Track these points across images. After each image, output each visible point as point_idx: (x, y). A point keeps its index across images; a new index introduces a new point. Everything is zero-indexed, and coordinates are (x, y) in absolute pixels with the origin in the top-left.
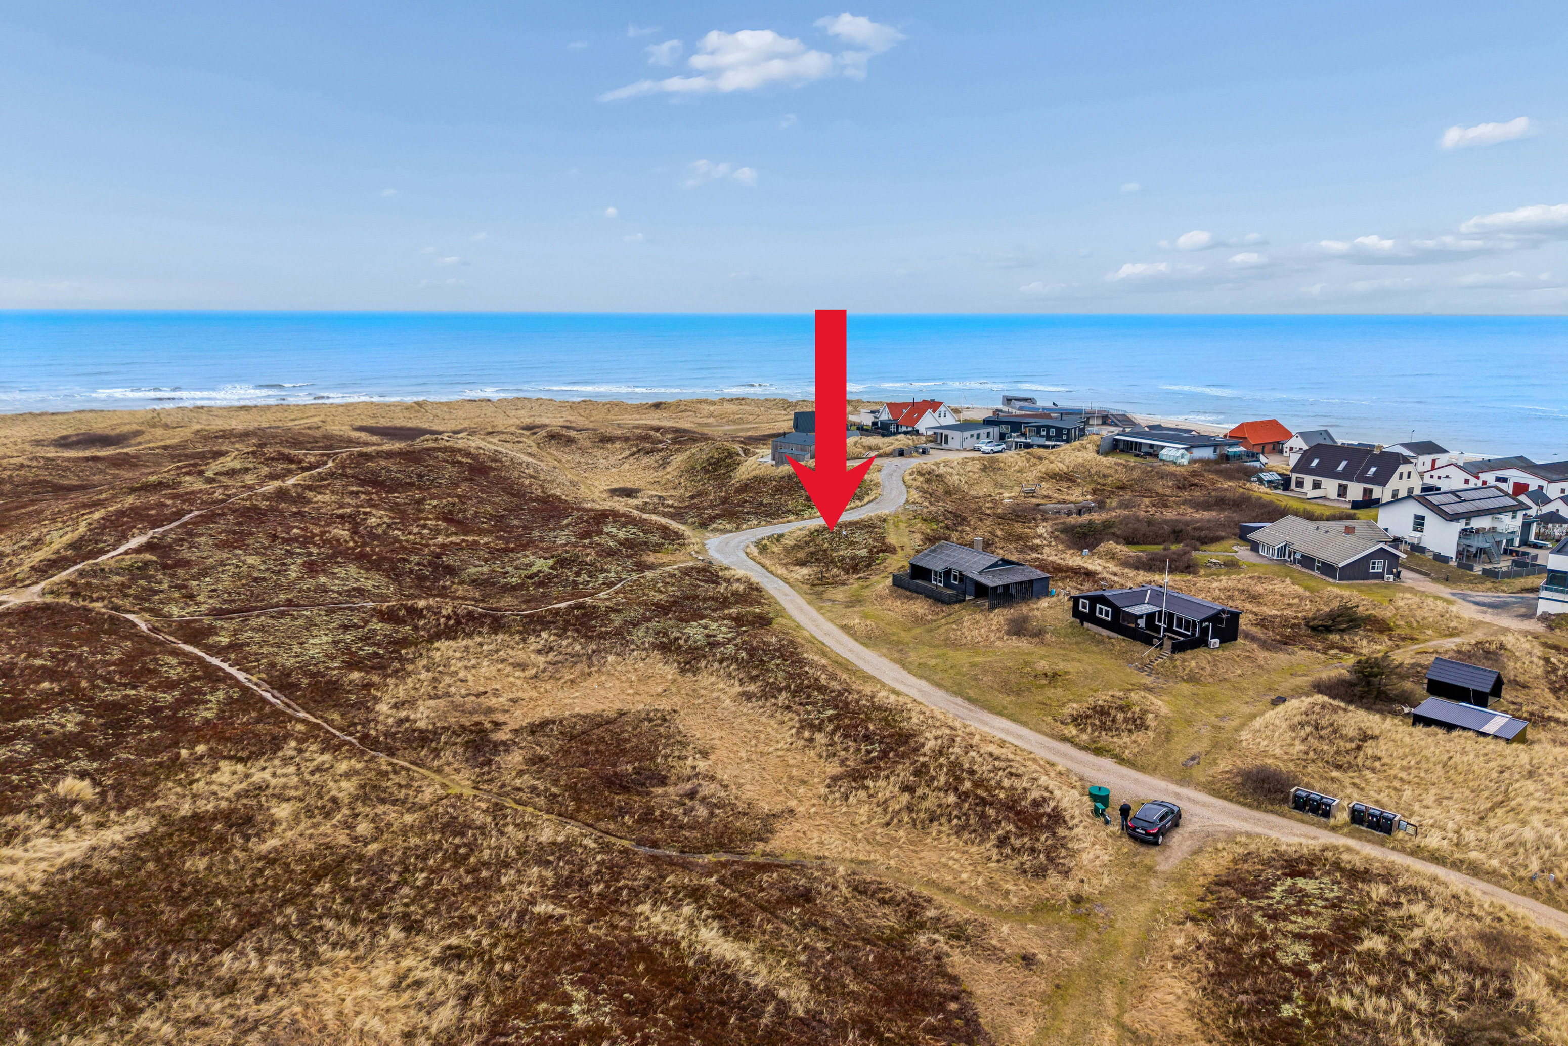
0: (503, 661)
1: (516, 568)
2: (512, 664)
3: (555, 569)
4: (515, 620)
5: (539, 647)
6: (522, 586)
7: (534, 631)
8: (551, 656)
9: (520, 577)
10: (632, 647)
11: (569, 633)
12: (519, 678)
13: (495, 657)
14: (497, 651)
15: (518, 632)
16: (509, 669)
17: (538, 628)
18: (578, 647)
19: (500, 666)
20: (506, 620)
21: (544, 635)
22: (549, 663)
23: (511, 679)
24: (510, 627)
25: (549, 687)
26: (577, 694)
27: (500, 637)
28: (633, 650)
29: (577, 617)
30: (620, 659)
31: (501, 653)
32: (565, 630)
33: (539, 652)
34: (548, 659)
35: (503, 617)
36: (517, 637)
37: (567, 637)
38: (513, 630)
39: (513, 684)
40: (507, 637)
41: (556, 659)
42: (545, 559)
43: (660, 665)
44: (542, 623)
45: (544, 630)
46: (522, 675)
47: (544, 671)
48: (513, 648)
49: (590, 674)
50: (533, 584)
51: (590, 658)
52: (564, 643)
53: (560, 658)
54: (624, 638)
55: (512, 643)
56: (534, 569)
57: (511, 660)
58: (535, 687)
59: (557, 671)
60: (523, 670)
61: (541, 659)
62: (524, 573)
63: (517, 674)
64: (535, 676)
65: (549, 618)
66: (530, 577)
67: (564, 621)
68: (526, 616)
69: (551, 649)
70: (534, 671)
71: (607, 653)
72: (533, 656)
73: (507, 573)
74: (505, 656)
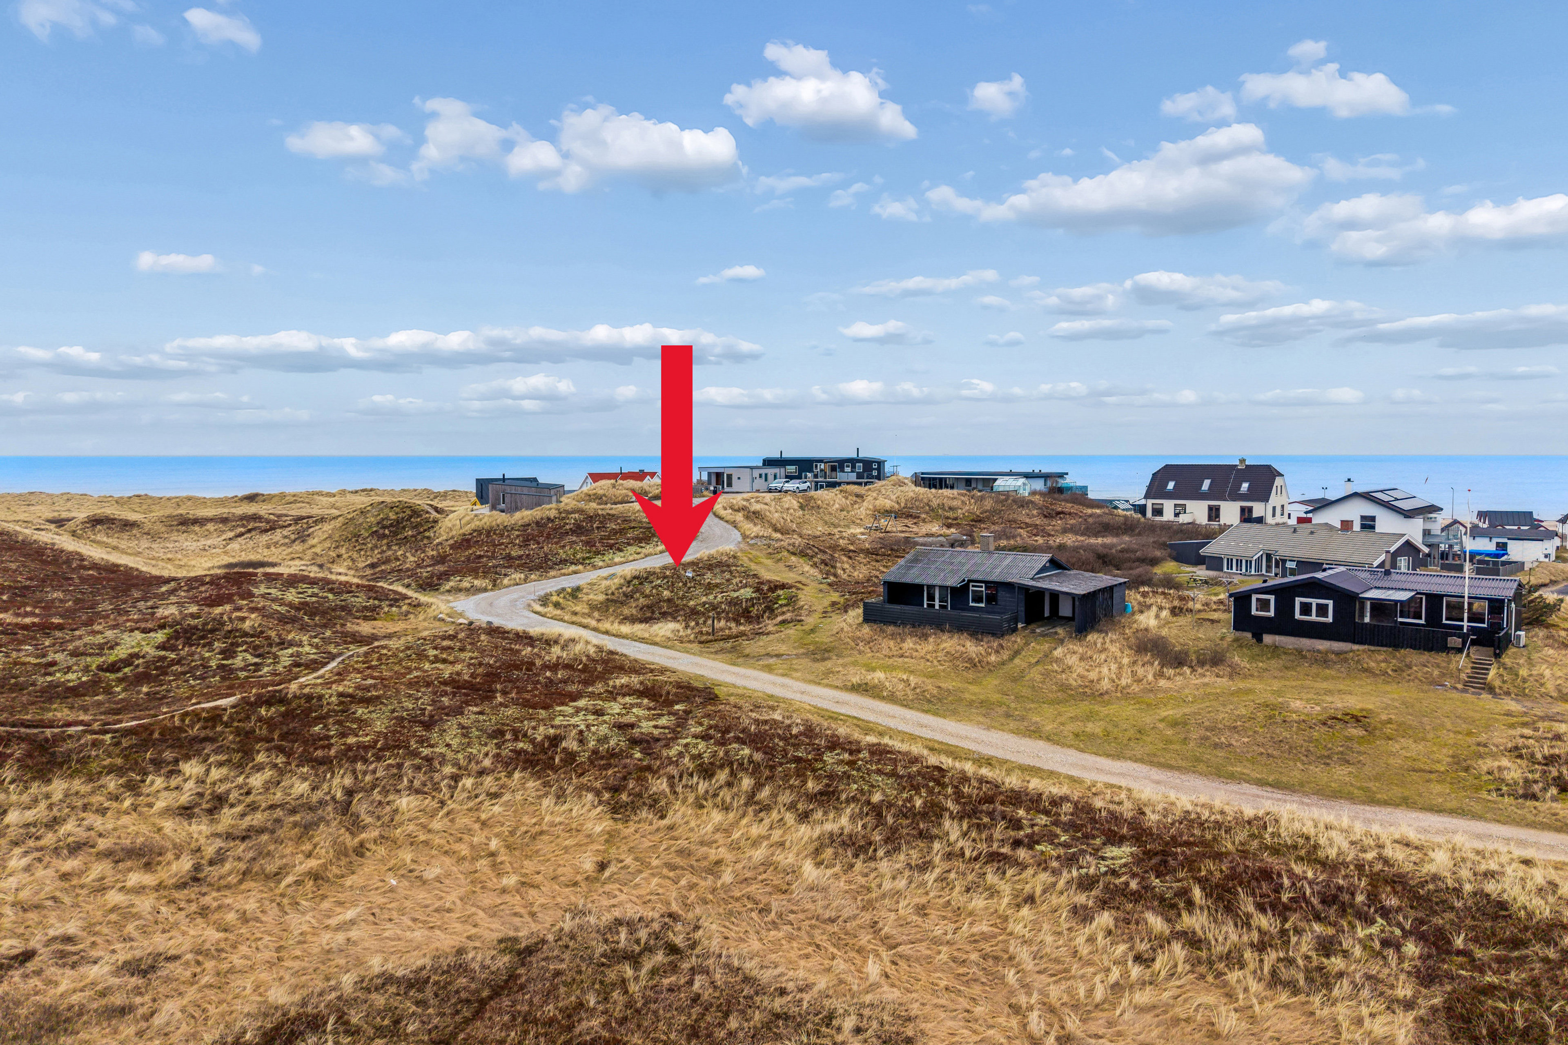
0: (75, 849)
1: (75, 654)
2: (107, 854)
3: (173, 649)
4: (95, 744)
5: (184, 799)
6: (94, 686)
7: (157, 763)
8: (227, 817)
9: (86, 669)
10: (448, 770)
11: (261, 758)
12: (140, 890)
13: (49, 839)
14: (53, 823)
15: (110, 770)
16: (99, 869)
17: (168, 755)
18: (301, 788)
19: (70, 864)
20: (70, 745)
21: (192, 768)
22: (229, 836)
23: (114, 897)
24: (84, 761)
25: (251, 906)
26: (350, 914)
27: (58, 787)
28: (456, 778)
29: (270, 723)
30: (430, 803)
31: (69, 826)
32: (247, 753)
33: (186, 812)
34: (220, 828)
35: (58, 739)
36: (112, 783)
37: (259, 768)
38: (94, 766)
39: (126, 914)
40: (77, 785)
41: (247, 821)
42: (145, 631)
43: (546, 802)
44: (178, 744)
45: (187, 758)
46: (149, 879)
47: (218, 860)
48: (102, 811)
49: (360, 850)
50: (120, 680)
51: (345, 808)
52: (257, 781)
53: (258, 819)
54: (415, 754)
55: (97, 799)
56: (121, 652)
57: (103, 844)
58: (204, 912)
59: (263, 853)
60: (148, 866)
61: (199, 829)
62: (95, 662)
63: (135, 878)
64: (195, 878)
65: (195, 731)
66: (113, 668)
67: (238, 732)
68: (128, 732)
69: (220, 800)
70: (186, 864)
71: (385, 792)
72: (168, 825)
73: (53, 664)
74: (81, 834)
